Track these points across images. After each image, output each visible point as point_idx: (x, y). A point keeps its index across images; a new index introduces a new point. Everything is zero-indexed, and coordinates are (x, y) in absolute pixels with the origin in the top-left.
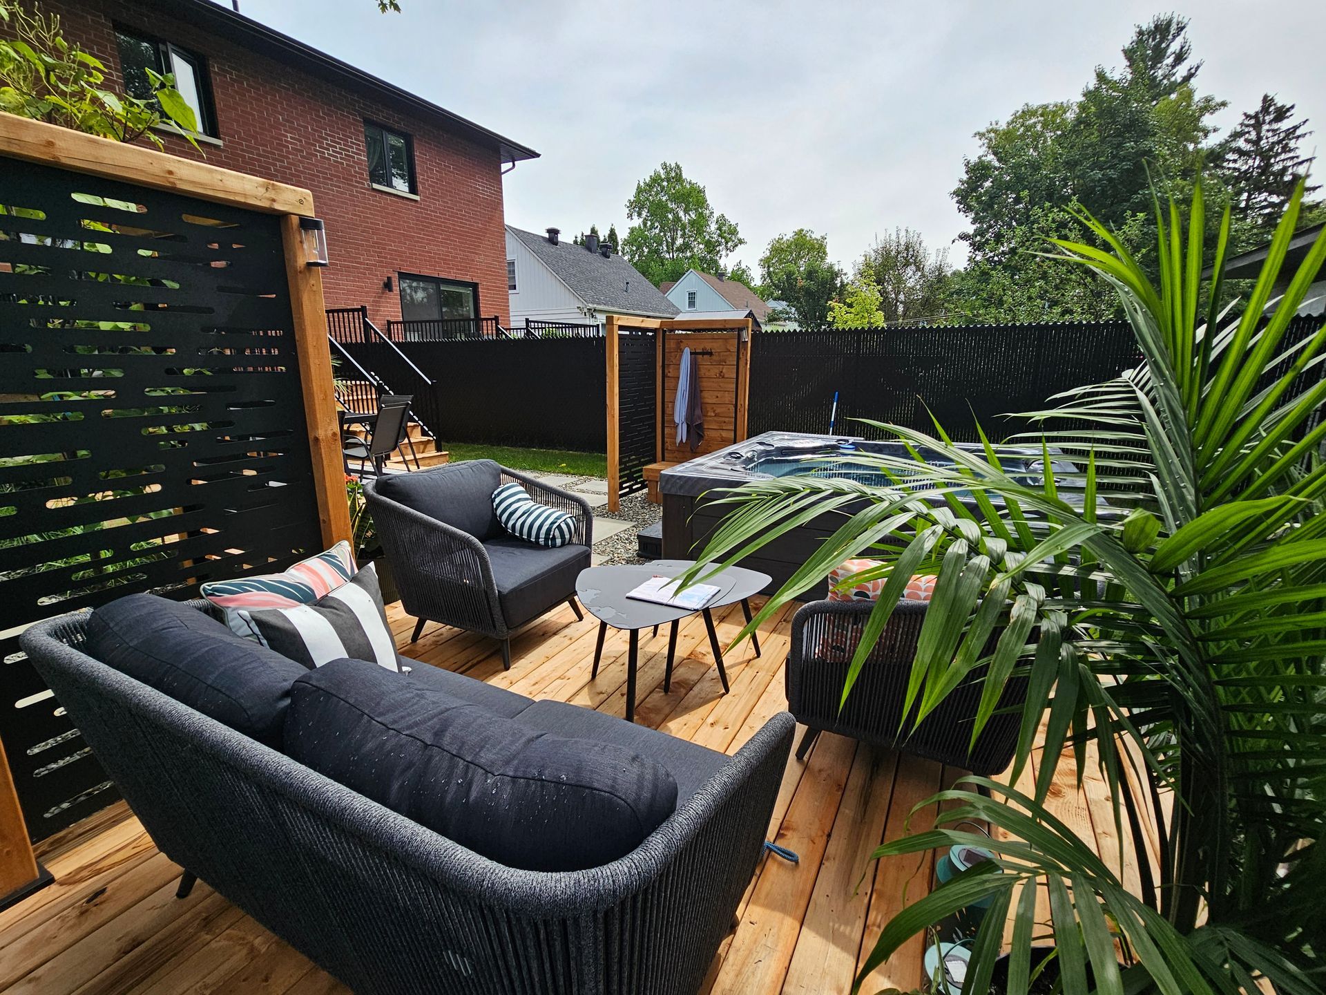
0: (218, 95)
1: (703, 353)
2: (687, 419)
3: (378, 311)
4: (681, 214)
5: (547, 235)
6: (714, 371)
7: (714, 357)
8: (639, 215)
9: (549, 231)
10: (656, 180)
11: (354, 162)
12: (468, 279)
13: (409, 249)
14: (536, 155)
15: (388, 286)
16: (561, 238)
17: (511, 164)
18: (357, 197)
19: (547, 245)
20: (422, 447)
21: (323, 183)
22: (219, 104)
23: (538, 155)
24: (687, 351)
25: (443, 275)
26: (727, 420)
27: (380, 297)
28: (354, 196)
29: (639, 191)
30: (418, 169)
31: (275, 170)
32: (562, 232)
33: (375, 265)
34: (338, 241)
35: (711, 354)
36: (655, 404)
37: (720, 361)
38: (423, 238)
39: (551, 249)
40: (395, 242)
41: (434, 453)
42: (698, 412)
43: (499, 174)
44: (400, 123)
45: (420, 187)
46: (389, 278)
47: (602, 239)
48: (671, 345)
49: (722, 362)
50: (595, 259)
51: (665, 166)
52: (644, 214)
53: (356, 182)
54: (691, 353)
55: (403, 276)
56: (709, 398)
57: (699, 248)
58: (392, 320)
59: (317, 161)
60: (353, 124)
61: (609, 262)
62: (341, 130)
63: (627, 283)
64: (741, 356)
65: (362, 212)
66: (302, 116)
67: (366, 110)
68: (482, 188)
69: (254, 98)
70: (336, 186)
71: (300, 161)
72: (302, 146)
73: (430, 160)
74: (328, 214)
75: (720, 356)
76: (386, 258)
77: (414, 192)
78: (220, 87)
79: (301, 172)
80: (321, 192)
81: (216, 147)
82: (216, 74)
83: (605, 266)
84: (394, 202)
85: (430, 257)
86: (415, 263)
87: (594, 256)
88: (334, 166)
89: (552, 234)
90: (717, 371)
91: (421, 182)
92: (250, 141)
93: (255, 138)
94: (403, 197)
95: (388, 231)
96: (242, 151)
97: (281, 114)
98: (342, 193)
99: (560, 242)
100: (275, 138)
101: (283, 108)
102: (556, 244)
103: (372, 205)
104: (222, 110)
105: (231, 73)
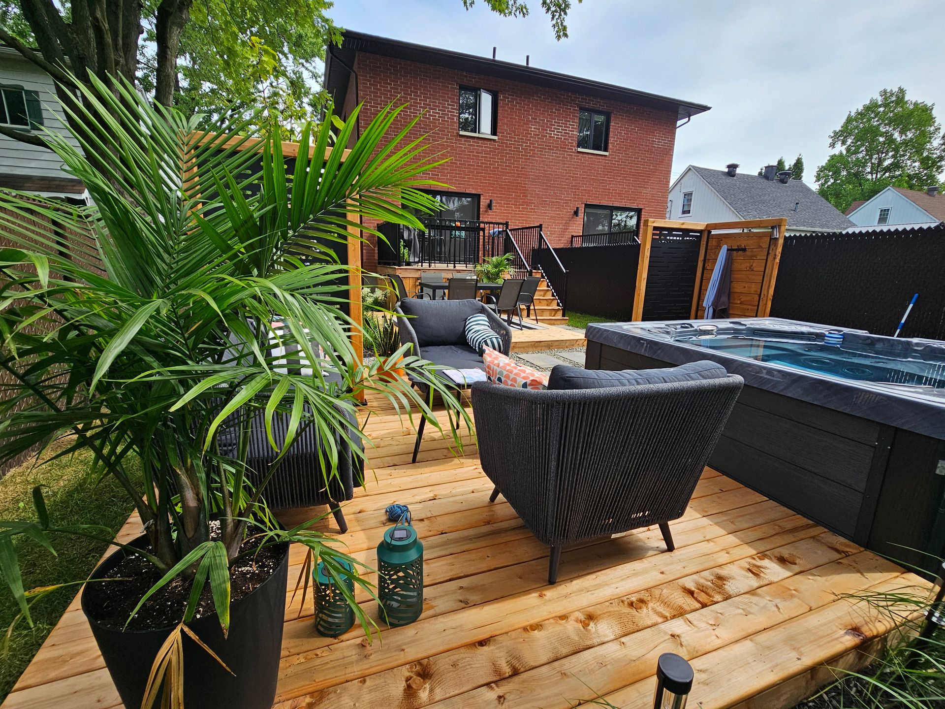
0: (500, 111)
1: (738, 250)
2: (712, 304)
3: (567, 229)
4: (896, 135)
5: (727, 170)
6: (745, 265)
7: (748, 253)
8: (844, 143)
9: (729, 167)
10: (871, 108)
11: (569, 137)
12: (634, 206)
13: (595, 188)
14: (705, 108)
15: (576, 213)
16: (738, 171)
17: (687, 119)
18: (567, 158)
19: (724, 177)
20: (553, 313)
21: (548, 152)
22: (500, 116)
23: (709, 108)
24: (725, 248)
25: (616, 204)
26: (750, 307)
27: (570, 220)
28: (565, 157)
29: (849, 120)
30: (611, 134)
31: (522, 149)
32: (740, 166)
33: (571, 200)
34: (550, 187)
35: (744, 250)
36: (693, 291)
37: (752, 256)
38: (606, 181)
39: (730, 180)
40: (586, 184)
41: (560, 317)
42: (724, 299)
43: (675, 128)
44: (603, 106)
45: (610, 146)
46: (577, 208)
47: (787, 168)
48: (713, 243)
49: (752, 257)
50: (772, 186)
51: (884, 93)
52: (849, 141)
53: (568, 149)
54: (728, 250)
55: (587, 206)
56: (738, 287)
57: (913, 166)
58: (575, 234)
59: (546, 139)
60: (573, 113)
61: (786, 186)
62: (565, 117)
63: (797, 204)
64: (770, 252)
65: (568, 167)
66: (542, 114)
67: (583, 102)
68: (658, 141)
69: (518, 109)
70: (555, 153)
71: (537, 141)
72: (539, 132)
73: (621, 127)
74: (547, 171)
75: (752, 252)
76: (579, 195)
77: (606, 150)
78: (502, 107)
79: (536, 147)
80: (545, 158)
81: (494, 140)
82: (501, 100)
83: (779, 190)
84: (591, 158)
85: (609, 192)
86: (598, 197)
87: (771, 183)
88: (556, 141)
89: (731, 169)
90: (748, 265)
91: (611, 143)
92: (511, 134)
93: (514, 132)
94: (597, 155)
95: (583, 178)
96: (507, 140)
97: (531, 115)
98: (558, 157)
99: (738, 174)
100: (525, 130)
101: (532, 112)
102: (733, 176)
103: (575, 162)
104: (501, 120)
105: (508, 98)
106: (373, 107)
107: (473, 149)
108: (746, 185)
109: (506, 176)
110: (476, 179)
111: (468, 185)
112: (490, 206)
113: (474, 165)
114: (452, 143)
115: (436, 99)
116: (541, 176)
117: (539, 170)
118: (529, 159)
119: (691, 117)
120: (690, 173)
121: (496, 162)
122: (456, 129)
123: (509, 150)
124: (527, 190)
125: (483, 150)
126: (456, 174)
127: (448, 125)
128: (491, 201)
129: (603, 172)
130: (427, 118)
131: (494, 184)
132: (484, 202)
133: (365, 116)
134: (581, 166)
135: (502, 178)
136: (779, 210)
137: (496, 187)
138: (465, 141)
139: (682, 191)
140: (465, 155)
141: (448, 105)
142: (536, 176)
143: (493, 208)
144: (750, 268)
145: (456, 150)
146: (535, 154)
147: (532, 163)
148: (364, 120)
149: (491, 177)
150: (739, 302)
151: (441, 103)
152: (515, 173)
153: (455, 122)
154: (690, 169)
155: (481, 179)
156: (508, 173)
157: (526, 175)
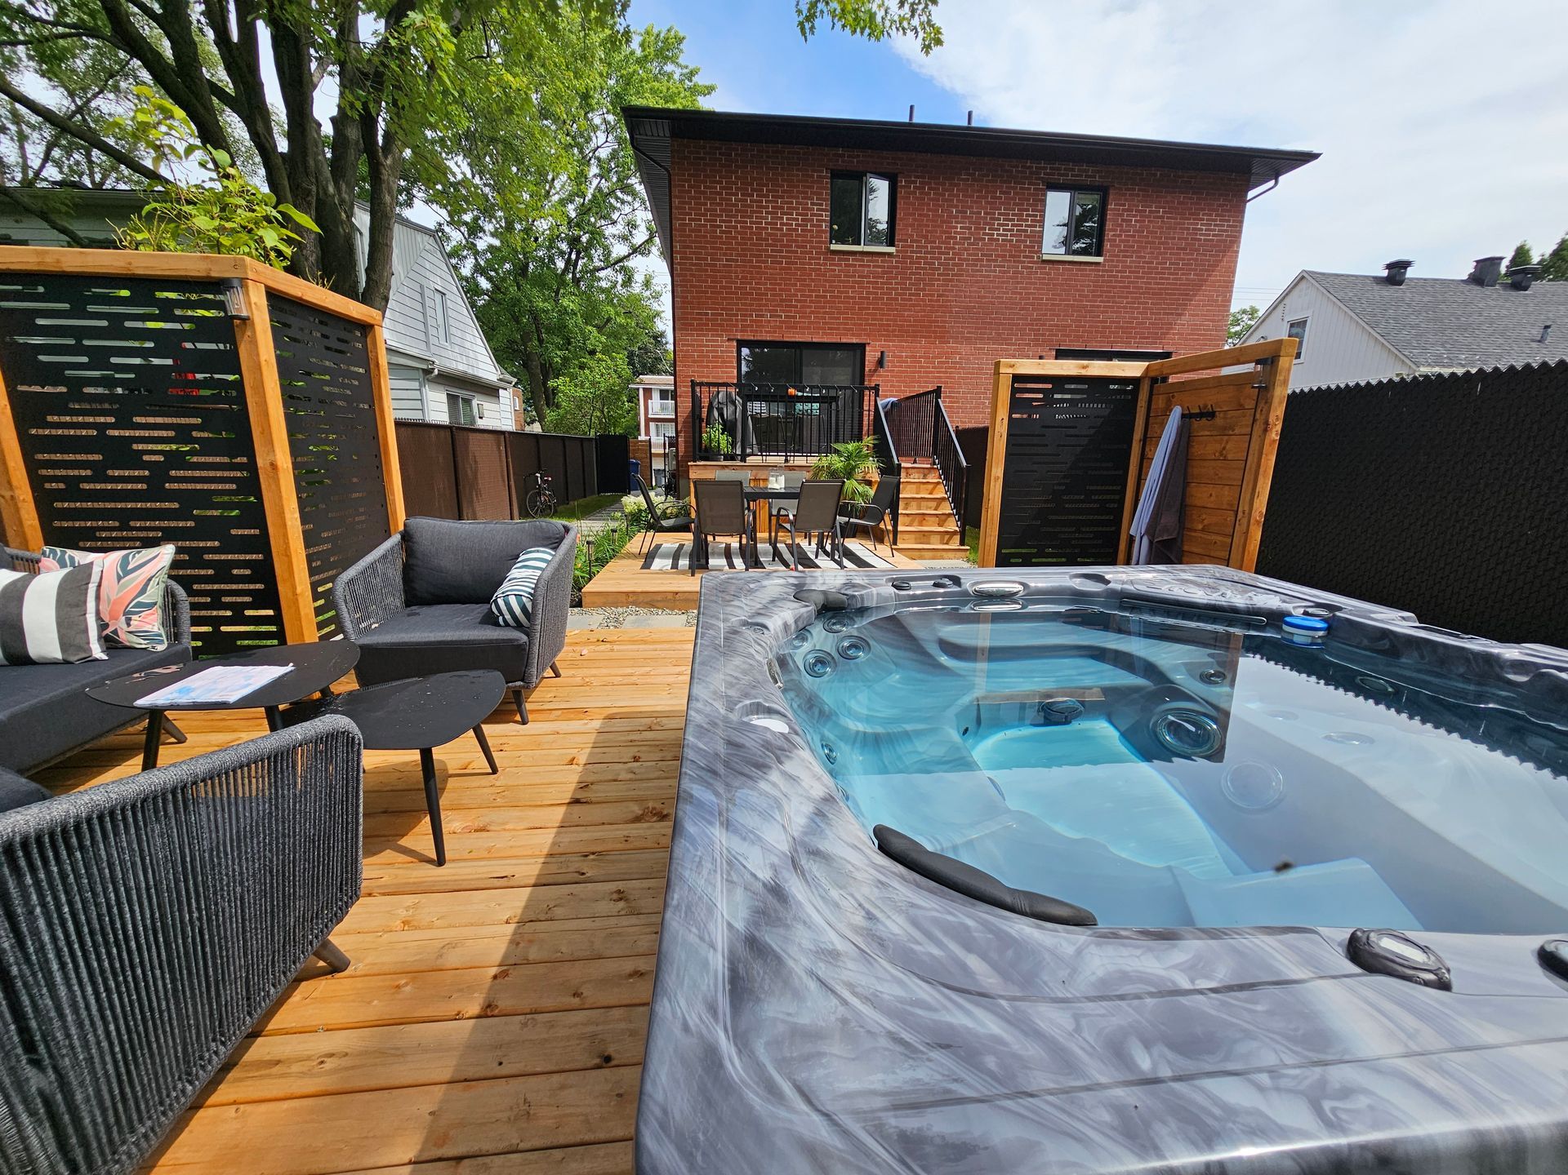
0: (900, 204)
1: (1201, 415)
2: (1149, 532)
6: (1213, 448)
7: (1219, 421)
9: (1390, 266)
11: (1026, 236)
13: (1076, 321)
14: (1306, 157)
16: (1410, 273)
18: (1022, 273)
19: (1377, 287)
20: (946, 538)
21: (987, 266)
22: (900, 214)
23: (1315, 157)
24: (1177, 412)
25: (1118, 347)
26: (1218, 539)
28: (1017, 272)
31: (940, 264)
32: (1415, 264)
33: (1028, 345)
35: (1211, 415)
37: (1225, 429)
38: (1099, 307)
39: (1391, 291)
40: (1059, 315)
41: (956, 546)
42: (1168, 520)
43: (1243, 201)
44: (1094, 177)
45: (1107, 246)
47: (1536, 259)
48: (1160, 402)
49: (1224, 431)
50: (1494, 298)
53: (1025, 257)
54: (1183, 416)
55: (1060, 353)
56: (1199, 495)
59: (985, 244)
60: (1034, 195)
61: (1527, 295)
62: (1017, 205)
63: (1547, 327)
64: (1258, 416)
65: (1025, 288)
66: (976, 202)
67: (1053, 174)
68: (1205, 227)
69: (932, 200)
70: (999, 266)
71: (965, 249)
72: (970, 233)
73: (1127, 210)
74: (985, 297)
75: (1225, 418)
76: (1043, 335)
77: (1099, 254)
78: (903, 198)
79: (965, 260)
80: (981, 276)
81: (890, 254)
82: (902, 187)
83: (1507, 305)
84: (1069, 270)
85: (1103, 327)
86: (1082, 337)
87: (1488, 290)
88: (1001, 246)
89: (1395, 271)
90: (1218, 447)
91: (1109, 240)
92: (920, 242)
93: (926, 237)
94: (1081, 263)
95: (1053, 305)
96: (912, 252)
97: (956, 207)
98: (1004, 272)
99: (1411, 279)
100: (946, 232)
101: (958, 201)
102: (1400, 283)
103: (1039, 279)
104: (901, 220)
105: (915, 182)
106: (694, 220)
107: (854, 271)
108: (1426, 299)
109: (910, 310)
110: (859, 319)
111: (845, 329)
112: (880, 363)
113: (854, 298)
114: (819, 264)
115: (792, 197)
116: (974, 307)
117: (970, 297)
118: (951, 280)
119: (1281, 178)
120: (1303, 285)
121: (892, 289)
122: (825, 242)
123: (917, 268)
124: (949, 332)
125: (870, 272)
126: (825, 313)
127: (812, 236)
128: (882, 353)
129: (1094, 291)
130: (778, 229)
131: (889, 325)
132: (871, 356)
133: (681, 236)
134: (1047, 284)
135: (903, 316)
136: (1501, 341)
137: (894, 331)
138: (839, 260)
139: (1286, 320)
140: (839, 281)
141: (812, 204)
142: (964, 307)
143: (886, 364)
144: (1221, 454)
145: (825, 276)
146: (962, 270)
147: (956, 286)
148: (680, 241)
149: (883, 315)
150: (1200, 527)
151: (800, 204)
152: (925, 305)
153: (823, 231)
154: (1303, 278)
155: (868, 319)
156: (914, 305)
157: (946, 307)
